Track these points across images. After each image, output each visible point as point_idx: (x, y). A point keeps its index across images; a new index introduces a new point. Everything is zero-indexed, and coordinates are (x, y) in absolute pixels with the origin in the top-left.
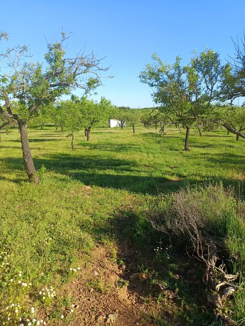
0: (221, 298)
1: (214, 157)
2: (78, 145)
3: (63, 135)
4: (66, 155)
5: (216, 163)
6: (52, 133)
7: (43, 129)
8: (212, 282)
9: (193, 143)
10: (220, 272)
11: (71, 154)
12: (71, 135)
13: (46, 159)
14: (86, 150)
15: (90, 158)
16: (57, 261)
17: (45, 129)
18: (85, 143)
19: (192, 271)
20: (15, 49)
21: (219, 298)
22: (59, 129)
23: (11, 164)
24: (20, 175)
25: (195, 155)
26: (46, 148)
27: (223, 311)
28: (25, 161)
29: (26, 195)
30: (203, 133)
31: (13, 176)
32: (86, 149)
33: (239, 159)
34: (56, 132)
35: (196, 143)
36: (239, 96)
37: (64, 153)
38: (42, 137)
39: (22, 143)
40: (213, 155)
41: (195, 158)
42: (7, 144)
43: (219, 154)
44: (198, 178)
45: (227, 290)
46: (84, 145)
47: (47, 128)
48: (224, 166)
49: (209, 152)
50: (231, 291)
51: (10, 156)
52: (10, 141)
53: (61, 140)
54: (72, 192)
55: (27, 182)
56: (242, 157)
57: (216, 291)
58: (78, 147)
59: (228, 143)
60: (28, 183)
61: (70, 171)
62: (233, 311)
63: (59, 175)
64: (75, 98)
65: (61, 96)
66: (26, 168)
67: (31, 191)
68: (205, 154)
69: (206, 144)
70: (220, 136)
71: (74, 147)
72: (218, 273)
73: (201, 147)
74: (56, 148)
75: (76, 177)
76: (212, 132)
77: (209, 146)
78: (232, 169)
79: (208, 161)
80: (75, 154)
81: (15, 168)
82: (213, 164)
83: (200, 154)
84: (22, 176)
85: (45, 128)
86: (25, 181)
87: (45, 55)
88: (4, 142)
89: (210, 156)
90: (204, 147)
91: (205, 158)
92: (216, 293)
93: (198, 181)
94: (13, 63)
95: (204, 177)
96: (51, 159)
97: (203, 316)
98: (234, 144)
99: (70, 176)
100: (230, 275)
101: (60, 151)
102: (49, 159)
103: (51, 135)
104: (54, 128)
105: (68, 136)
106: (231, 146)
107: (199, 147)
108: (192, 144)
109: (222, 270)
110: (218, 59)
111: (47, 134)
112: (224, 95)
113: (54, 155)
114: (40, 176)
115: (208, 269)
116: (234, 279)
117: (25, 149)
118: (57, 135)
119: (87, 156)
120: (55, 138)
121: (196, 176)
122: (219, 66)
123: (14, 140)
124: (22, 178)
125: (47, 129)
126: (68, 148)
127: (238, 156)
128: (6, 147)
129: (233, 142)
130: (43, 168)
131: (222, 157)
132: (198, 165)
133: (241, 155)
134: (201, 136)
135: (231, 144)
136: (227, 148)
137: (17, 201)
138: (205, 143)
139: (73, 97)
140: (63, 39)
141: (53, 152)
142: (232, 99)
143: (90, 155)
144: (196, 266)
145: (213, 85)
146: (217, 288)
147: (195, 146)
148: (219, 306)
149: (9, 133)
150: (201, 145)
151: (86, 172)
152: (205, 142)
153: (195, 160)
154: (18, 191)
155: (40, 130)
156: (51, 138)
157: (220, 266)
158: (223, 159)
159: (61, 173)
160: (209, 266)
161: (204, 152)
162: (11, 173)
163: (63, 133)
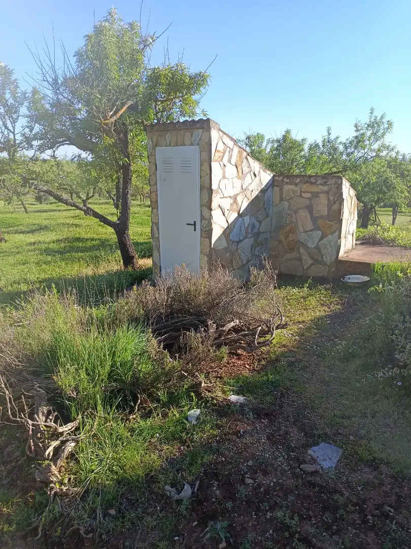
0: (56, 467)
1: (51, 246)
5: (55, 256)
8: (41, 449)
9: (12, 227)
10: (50, 427)
19: (12, 447)
21: (53, 467)
25: (17, 248)
27: (61, 483)
30: (30, 208)
33: (89, 244)
35: (19, 225)
36: (63, 145)
40: (49, 243)
41: (18, 253)
43: (58, 241)
44: (24, 287)
45: (64, 448)
48: (67, 259)
49: (42, 240)
50: (70, 447)
56: (92, 240)
57: (48, 460)
59: (71, 221)
62: (76, 475)
68: (34, 243)
69: (36, 226)
70: (60, 211)
72: (48, 431)
73: (28, 232)
76: (47, 204)
77: (42, 228)
78: (79, 261)
79: (41, 254)
82: (49, 258)
83: (27, 245)
89: (43, 246)
90: (32, 232)
91: (34, 250)
92: (48, 462)
93: (25, 293)
95: (34, 283)
97: (32, 507)
98: (82, 221)
100: (68, 425)
106: (76, 226)
107: (23, 232)
108: (11, 229)
109: (53, 424)
110: (13, 77)
112: (42, 142)
115: (31, 432)
116: (74, 428)
121: (19, 284)
122: (18, 90)
127: (87, 240)
129: (80, 219)
131: (62, 245)
132: (24, 264)
133: (92, 236)
134: (27, 212)
135: (76, 222)
136: (71, 229)
138: (34, 224)
142: (54, 149)
144: (20, 435)
145: (14, 123)
146: (49, 453)
147: (16, 232)
148: (55, 479)
150: (27, 229)
152: (34, 222)
153: (18, 256)
157: (49, 419)
158: (65, 247)
160: (31, 427)
161: (32, 240)
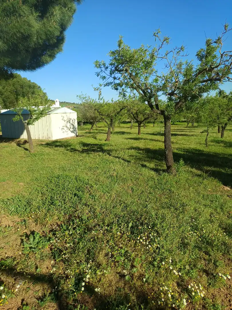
2: (212, 141)
3: (194, 131)
4: (200, 151)
6: (184, 129)
7: (175, 125)
11: (205, 150)
12: (207, 131)
13: (180, 152)
14: (221, 148)
15: (225, 156)
16: (201, 258)
17: (176, 125)
18: (219, 140)
20: (173, 50)
22: (190, 124)
23: (150, 154)
24: (158, 165)
26: (179, 142)
28: (165, 153)
29: (165, 184)
31: (152, 165)
32: (220, 146)
34: (186, 127)
37: (198, 149)
38: (174, 131)
39: (165, 136)
42: (145, 136)
46: (218, 142)
47: (179, 123)
51: (148, 147)
52: (147, 134)
53: (192, 135)
54: (209, 190)
55: (165, 172)
58: (212, 144)
60: (166, 174)
61: (205, 168)
63: (194, 170)
64: (223, 93)
65: (209, 91)
66: (166, 160)
67: (170, 181)
71: (209, 143)
74: (188, 143)
75: (214, 175)
80: (208, 150)
81: (154, 158)
84: (160, 166)
85: (176, 123)
86: (164, 171)
87: (197, 52)
88: (142, 134)
94: (170, 64)
96: (185, 153)
99: (205, 173)
101: (193, 146)
102: (182, 153)
103: (182, 130)
104: (186, 124)
105: (203, 132)
111: (178, 129)
113: (187, 149)
114: (178, 168)
117: (168, 142)
118: (188, 131)
119: (223, 154)
120: (187, 133)
123: (150, 133)
124: (160, 167)
125: (179, 125)
126: (201, 144)
128: (144, 139)
130: (182, 162)
137: (157, 188)
139: (221, 93)
140: (225, 31)
141: (187, 147)
143: (226, 153)
149: (146, 127)
151: (223, 171)
154: (158, 179)
155: (172, 125)
156: (182, 133)
159: (197, 169)
162: (150, 162)
163: (194, 129)
